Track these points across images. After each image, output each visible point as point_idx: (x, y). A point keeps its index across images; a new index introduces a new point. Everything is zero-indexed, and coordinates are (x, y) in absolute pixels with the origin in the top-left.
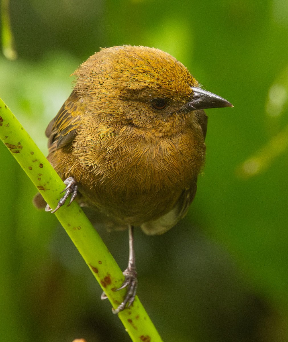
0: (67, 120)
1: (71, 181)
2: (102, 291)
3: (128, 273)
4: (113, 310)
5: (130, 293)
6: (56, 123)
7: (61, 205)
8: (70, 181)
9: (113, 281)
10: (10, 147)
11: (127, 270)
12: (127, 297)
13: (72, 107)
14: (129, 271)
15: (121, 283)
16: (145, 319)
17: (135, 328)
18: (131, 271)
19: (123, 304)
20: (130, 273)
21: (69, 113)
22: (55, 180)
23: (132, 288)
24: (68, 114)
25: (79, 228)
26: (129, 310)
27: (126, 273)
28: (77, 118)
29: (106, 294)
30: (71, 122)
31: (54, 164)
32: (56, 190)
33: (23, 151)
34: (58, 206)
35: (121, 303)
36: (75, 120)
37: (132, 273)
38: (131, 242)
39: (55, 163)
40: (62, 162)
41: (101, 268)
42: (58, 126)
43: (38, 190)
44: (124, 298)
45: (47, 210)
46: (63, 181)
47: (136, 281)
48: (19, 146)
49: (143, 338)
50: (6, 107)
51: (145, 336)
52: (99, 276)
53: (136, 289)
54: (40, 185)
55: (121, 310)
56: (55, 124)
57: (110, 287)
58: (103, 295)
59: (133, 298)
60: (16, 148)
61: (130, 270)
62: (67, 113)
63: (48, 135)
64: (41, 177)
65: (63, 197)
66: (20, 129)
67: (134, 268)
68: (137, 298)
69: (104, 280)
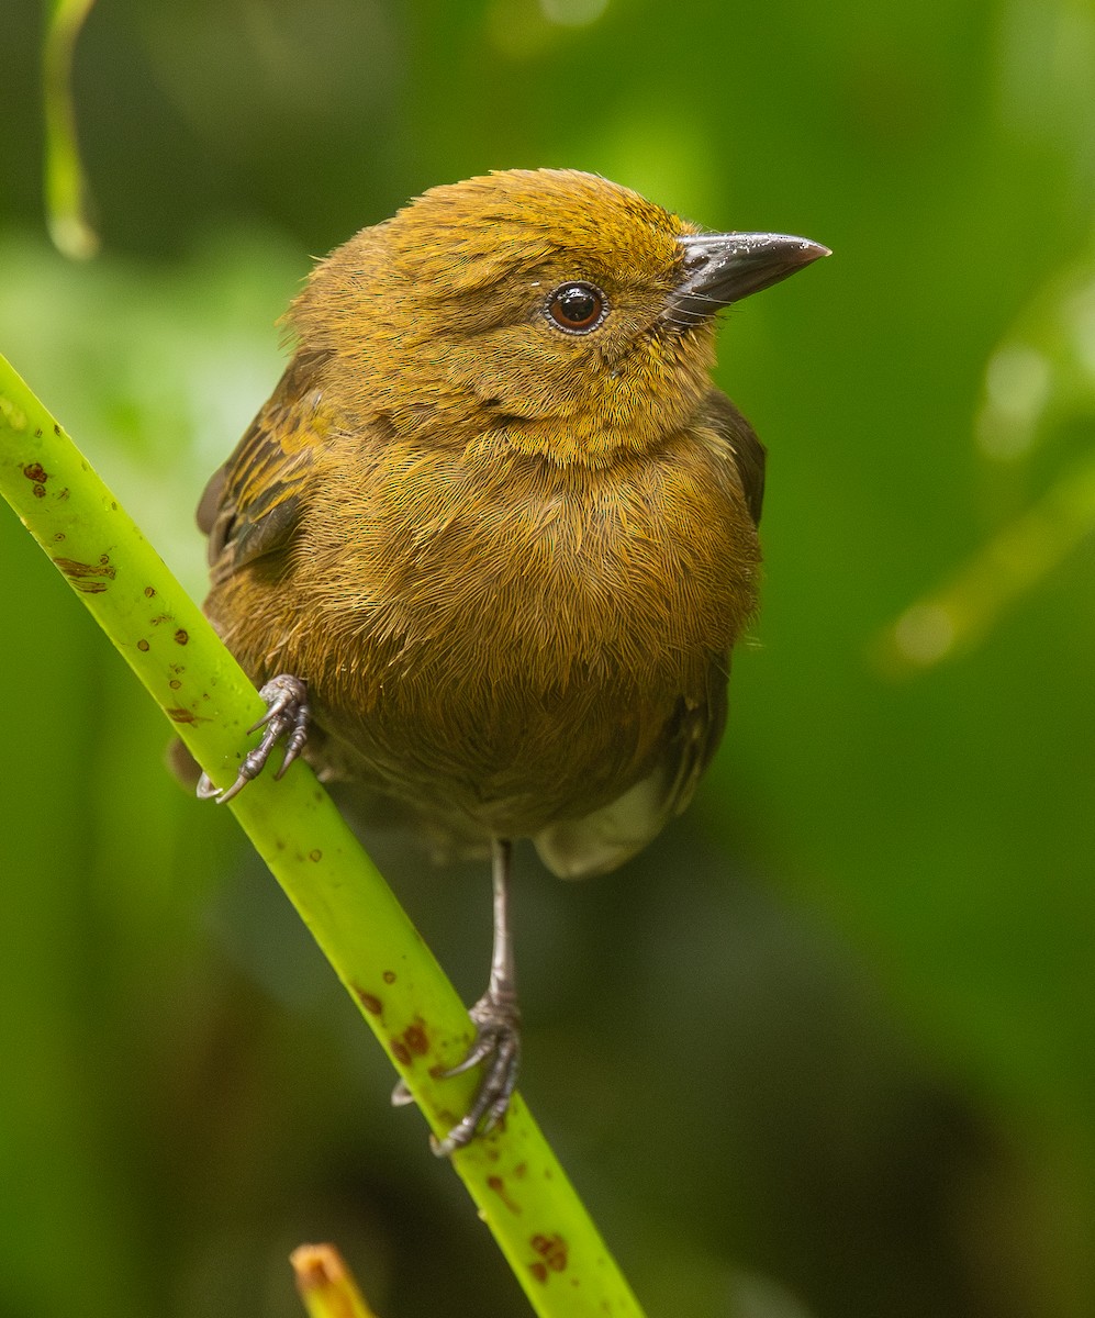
0: (267, 466)
1: (284, 691)
2: (397, 1077)
3: (486, 1014)
4: (433, 1143)
5: (494, 1084)
6: (233, 478)
7: (252, 775)
8: (280, 690)
9: (435, 1045)
10: (72, 573)
11: (482, 1003)
12: (484, 1100)
13: (283, 421)
14: (490, 1004)
15: (462, 1047)
16: (548, 1175)
17: (514, 1208)
18: (500, 1007)
19: (466, 1122)
20: (496, 1015)
21: (274, 441)
22: (232, 688)
23: (500, 1066)
24: (270, 446)
25: (315, 855)
26: (489, 1145)
27: (481, 1013)
28: (300, 458)
29: (411, 1088)
30: (280, 473)
31: (225, 625)
32: (236, 723)
33: (115, 587)
34: (241, 780)
35: (462, 1118)
36: (292, 466)
37: (504, 1013)
38: (499, 904)
39: (229, 621)
40: (255, 615)
41: (391, 995)
42: (237, 490)
43: (172, 722)
44: (474, 1100)
45: (202, 792)
46: (259, 690)
47: (517, 1041)
48: (104, 567)
49: (540, 1244)
50: (57, 428)
51: (549, 1237)
52: (384, 1026)
53: (512, 1072)
54: (177, 704)
55: (459, 1145)
56: (228, 483)
57: (425, 1063)
58: (399, 1088)
59: (503, 1102)
60: (95, 573)
61: (496, 1002)
62: (268, 443)
63: (205, 525)
64: (180, 677)
65: (258, 749)
66: (107, 508)
67: (511, 995)
68: (518, 1100)
69: (402, 1041)
